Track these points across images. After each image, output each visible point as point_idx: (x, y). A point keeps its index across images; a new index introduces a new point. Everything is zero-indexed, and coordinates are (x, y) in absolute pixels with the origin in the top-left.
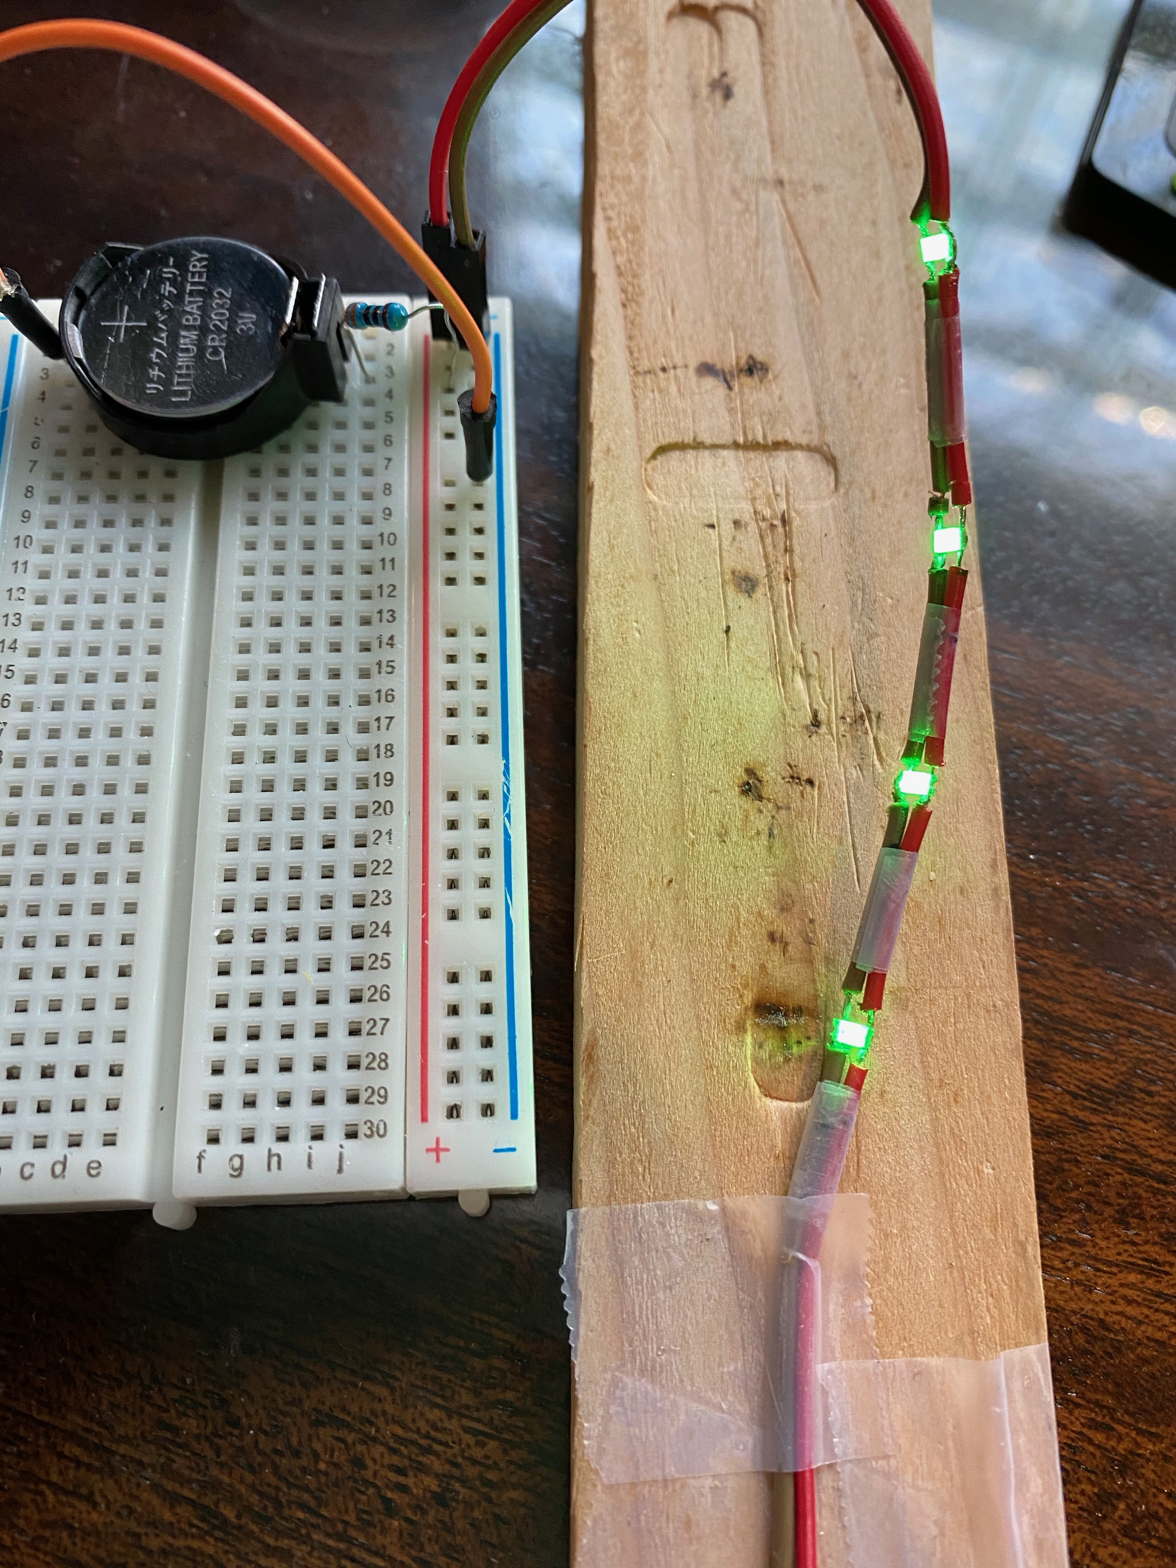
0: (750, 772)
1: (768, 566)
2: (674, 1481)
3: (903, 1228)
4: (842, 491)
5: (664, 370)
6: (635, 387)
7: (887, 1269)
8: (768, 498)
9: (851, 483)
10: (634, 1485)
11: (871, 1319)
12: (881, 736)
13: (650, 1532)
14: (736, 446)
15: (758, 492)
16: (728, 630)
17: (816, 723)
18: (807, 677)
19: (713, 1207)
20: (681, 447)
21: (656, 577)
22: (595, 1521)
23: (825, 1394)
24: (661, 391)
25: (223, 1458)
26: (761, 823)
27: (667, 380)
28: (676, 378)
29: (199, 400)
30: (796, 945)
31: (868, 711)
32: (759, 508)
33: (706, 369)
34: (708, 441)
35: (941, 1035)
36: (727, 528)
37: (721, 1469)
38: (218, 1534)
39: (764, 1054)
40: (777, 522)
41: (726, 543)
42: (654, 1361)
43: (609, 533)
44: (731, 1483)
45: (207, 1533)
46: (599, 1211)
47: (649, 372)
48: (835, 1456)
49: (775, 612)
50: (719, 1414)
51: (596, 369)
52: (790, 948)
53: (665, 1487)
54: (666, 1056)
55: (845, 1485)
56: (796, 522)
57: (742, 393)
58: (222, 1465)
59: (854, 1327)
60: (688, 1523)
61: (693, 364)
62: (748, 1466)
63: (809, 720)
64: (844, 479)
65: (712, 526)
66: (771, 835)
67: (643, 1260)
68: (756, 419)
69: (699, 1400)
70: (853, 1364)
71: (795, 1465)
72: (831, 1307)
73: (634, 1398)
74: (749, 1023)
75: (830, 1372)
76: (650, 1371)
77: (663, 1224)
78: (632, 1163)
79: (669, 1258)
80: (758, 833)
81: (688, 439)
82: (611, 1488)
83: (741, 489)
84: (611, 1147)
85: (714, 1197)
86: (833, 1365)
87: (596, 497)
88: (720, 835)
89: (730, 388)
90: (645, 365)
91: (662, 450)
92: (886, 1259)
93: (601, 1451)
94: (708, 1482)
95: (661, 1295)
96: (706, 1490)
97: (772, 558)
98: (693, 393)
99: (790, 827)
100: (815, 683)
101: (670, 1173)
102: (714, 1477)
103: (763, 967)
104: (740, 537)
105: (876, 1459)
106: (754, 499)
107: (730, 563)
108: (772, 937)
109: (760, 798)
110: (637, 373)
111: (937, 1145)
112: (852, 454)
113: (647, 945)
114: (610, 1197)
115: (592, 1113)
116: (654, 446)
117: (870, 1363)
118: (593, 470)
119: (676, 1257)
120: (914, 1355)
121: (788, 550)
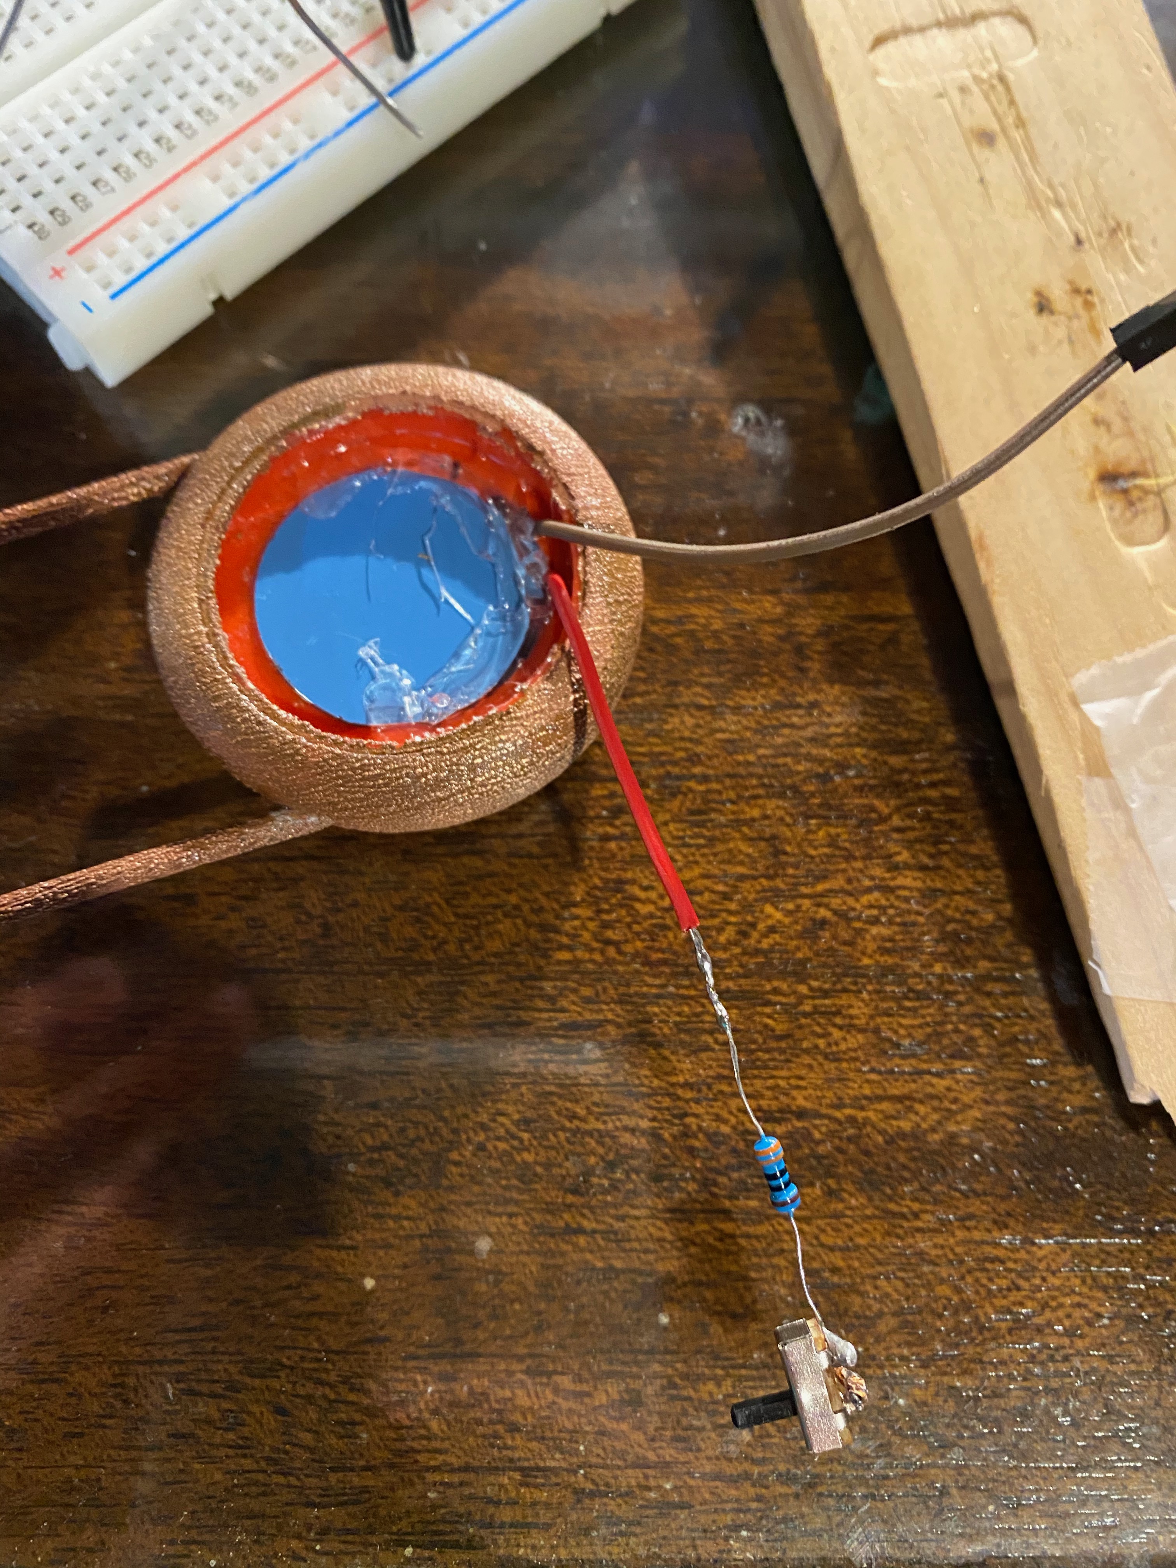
0: (1039, 294)
1: (999, 119)
4: (1041, 43)
8: (981, 63)
9: (1045, 36)
12: (1136, 242)
14: (939, 24)
15: (971, 60)
16: (982, 180)
17: (1079, 242)
18: (1059, 204)
20: (894, 35)
21: (908, 149)
26: (1060, 333)
30: (1117, 425)
32: (976, 73)
34: (915, 24)
36: (954, 94)
39: (1117, 512)
40: (995, 82)
41: (958, 106)
49: (1016, 158)
52: (1112, 426)
56: (1011, 77)
63: (1072, 239)
64: (1040, 33)
65: (941, 96)
74: (1097, 493)
80: (1060, 342)
81: (898, 25)
83: (955, 60)
91: (878, 41)
97: (1000, 113)
100: (1068, 210)
103: (1096, 447)
104: (967, 101)
106: (969, 66)
107: (966, 124)
108: (1096, 422)
109: (1053, 313)
112: (1040, 13)
116: (871, 39)
121: (1012, 102)
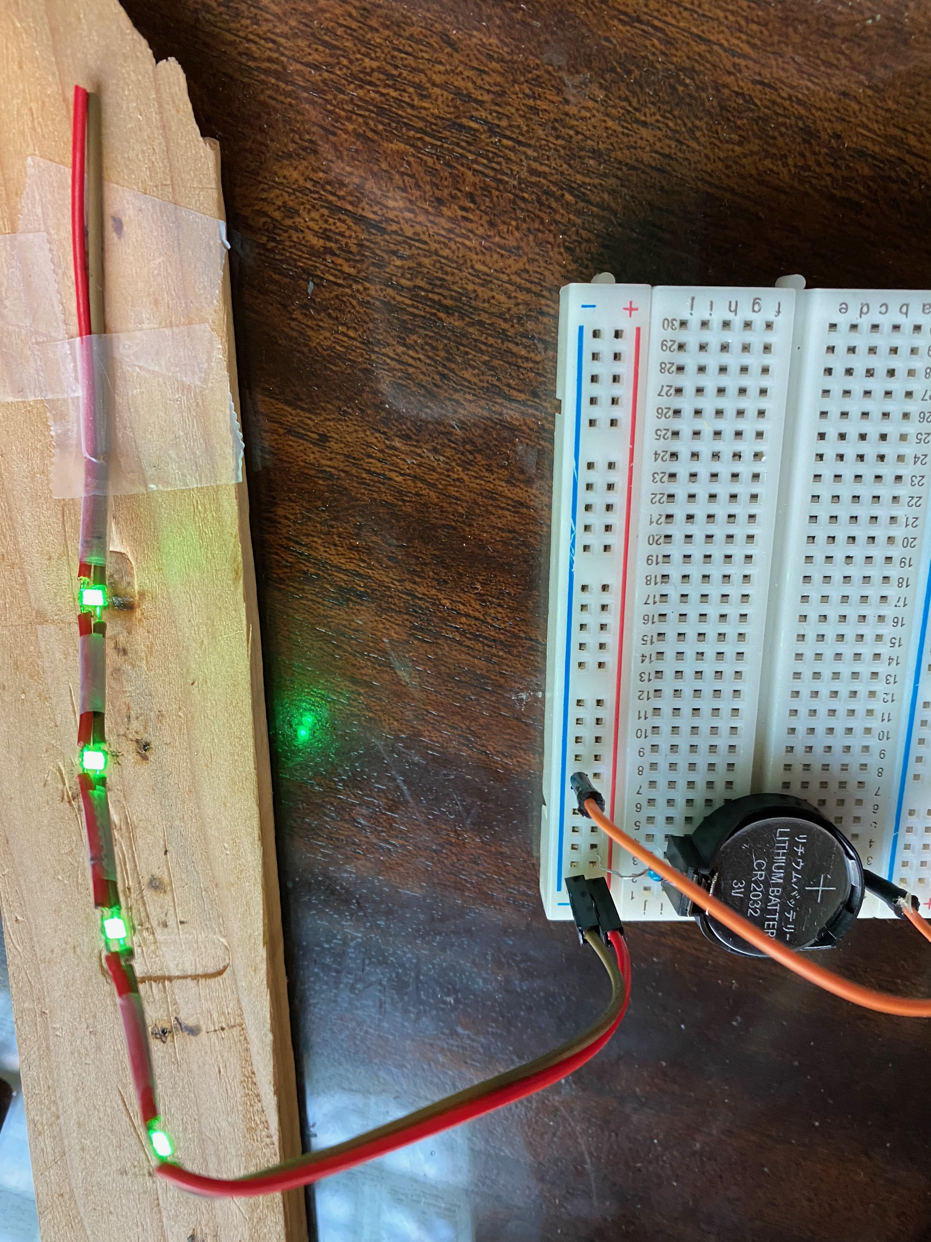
0: (145, 758)
1: (142, 897)
2: (166, 327)
3: (33, 478)
4: (96, 951)
5: (223, 1029)
6: (241, 1015)
7: (42, 453)
8: (145, 944)
9: (90, 956)
10: (190, 323)
11: (51, 423)
12: (60, 786)
13: (179, 298)
14: (170, 979)
15: (152, 948)
16: (166, 852)
19: (152, 486)
20: (207, 976)
21: (217, 886)
22: (212, 303)
23: (76, 379)
24: (223, 1013)
25: (574, 229)
26: (135, 725)
27: (220, 1022)
28: (214, 1024)
29: (772, 828)
31: (69, 802)
32: (151, 937)
33: (194, 1031)
34: (189, 980)
35: (14, 596)
36: (172, 922)
37: (138, 334)
38: (574, 185)
39: (127, 579)
40: (139, 928)
41: (171, 912)
42: (183, 394)
43: (250, 914)
44: (131, 326)
45: (580, 186)
46: (224, 482)
47: (233, 1027)
48: (69, 343)
49: (136, 866)
50: (142, 364)
51: (268, 1026)
52: (113, 645)
53: (171, 322)
54: (188, 575)
55: (62, 326)
57: (168, 1015)
58: (574, 225)
59: (61, 417)
60: (156, 303)
61: (203, 1034)
62: (122, 336)
65: (182, 922)
66: (129, 717)
67: (194, 453)
68: (157, 998)
69: (154, 372)
70: (60, 396)
71: (91, 339)
72: (75, 429)
73: (194, 373)
74: (137, 598)
75: (74, 391)
76: (185, 388)
77: (183, 475)
78: (205, 511)
79: (178, 455)
80: (137, 718)
81: (202, 981)
82: (203, 321)
83: (164, 949)
84: (219, 520)
85: (153, 492)
86: (72, 395)
87: (261, 938)
88: (163, 716)
89: (177, 1019)
90: (236, 1031)
91: (220, 973)
92: (43, 458)
93: (211, 342)
94: (145, 326)
95: (182, 434)
96: (146, 322)
97: (140, 902)
98: (201, 1013)
99: (116, 723)
101: (181, 505)
102: (141, 330)
103: (129, 633)
104: (163, 915)
105: (43, 342)
106: (155, 942)
107: (168, 898)
108: (125, 652)
109: (137, 741)
110: (241, 1025)
111: (14, 528)
112: (90, 978)
113: (206, 642)
114: (217, 489)
115: (233, 540)
116: (225, 975)
117: (50, 397)
118: (265, 956)
119: (174, 456)
120: (23, 402)
